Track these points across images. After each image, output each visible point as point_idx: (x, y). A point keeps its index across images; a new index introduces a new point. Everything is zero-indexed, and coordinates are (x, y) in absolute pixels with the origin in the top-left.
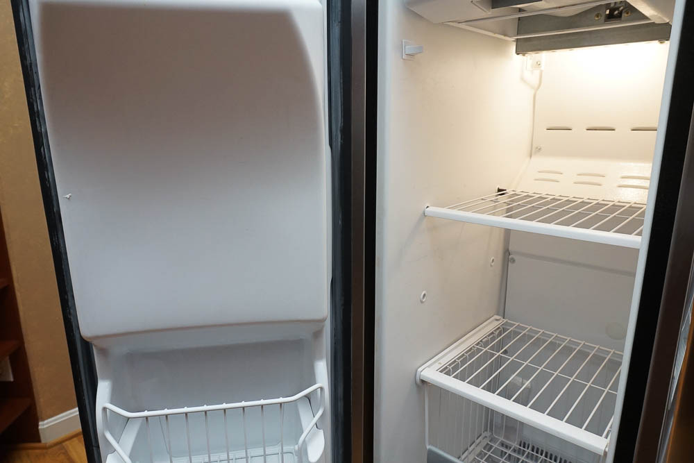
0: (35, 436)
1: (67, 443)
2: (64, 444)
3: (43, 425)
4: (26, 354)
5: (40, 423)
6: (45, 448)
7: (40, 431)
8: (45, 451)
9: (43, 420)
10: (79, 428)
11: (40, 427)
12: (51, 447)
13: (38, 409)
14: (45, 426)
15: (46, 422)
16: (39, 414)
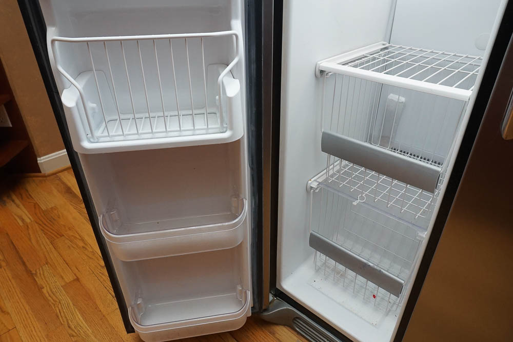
0: (36, 168)
1: (60, 174)
2: (58, 174)
3: (40, 160)
4: (17, 105)
5: (38, 159)
6: (44, 176)
7: (39, 164)
8: (45, 178)
9: (40, 157)
10: (69, 164)
11: (38, 162)
12: (49, 176)
13: (35, 148)
14: (42, 161)
15: (42, 158)
16: (36, 153)
